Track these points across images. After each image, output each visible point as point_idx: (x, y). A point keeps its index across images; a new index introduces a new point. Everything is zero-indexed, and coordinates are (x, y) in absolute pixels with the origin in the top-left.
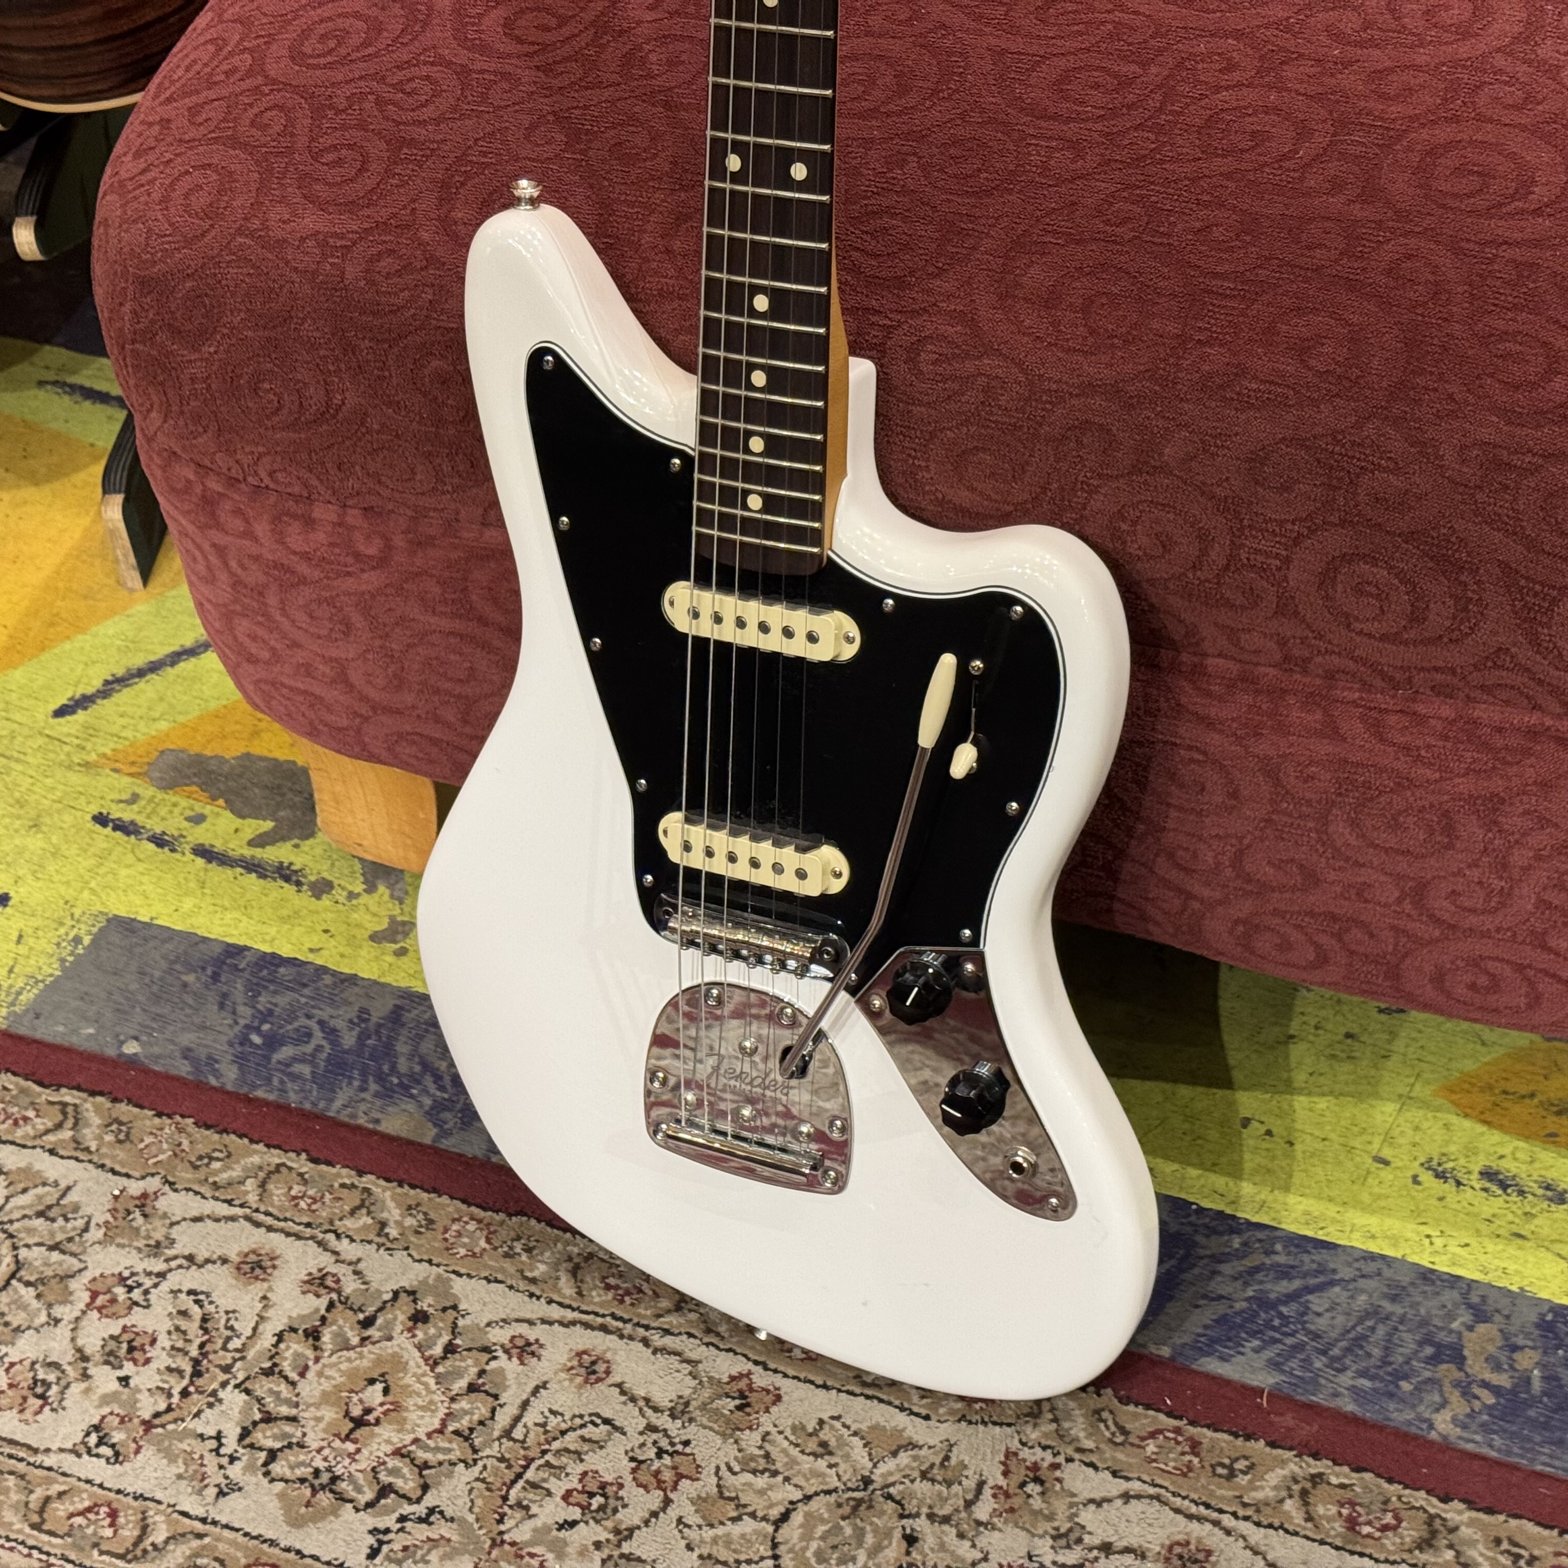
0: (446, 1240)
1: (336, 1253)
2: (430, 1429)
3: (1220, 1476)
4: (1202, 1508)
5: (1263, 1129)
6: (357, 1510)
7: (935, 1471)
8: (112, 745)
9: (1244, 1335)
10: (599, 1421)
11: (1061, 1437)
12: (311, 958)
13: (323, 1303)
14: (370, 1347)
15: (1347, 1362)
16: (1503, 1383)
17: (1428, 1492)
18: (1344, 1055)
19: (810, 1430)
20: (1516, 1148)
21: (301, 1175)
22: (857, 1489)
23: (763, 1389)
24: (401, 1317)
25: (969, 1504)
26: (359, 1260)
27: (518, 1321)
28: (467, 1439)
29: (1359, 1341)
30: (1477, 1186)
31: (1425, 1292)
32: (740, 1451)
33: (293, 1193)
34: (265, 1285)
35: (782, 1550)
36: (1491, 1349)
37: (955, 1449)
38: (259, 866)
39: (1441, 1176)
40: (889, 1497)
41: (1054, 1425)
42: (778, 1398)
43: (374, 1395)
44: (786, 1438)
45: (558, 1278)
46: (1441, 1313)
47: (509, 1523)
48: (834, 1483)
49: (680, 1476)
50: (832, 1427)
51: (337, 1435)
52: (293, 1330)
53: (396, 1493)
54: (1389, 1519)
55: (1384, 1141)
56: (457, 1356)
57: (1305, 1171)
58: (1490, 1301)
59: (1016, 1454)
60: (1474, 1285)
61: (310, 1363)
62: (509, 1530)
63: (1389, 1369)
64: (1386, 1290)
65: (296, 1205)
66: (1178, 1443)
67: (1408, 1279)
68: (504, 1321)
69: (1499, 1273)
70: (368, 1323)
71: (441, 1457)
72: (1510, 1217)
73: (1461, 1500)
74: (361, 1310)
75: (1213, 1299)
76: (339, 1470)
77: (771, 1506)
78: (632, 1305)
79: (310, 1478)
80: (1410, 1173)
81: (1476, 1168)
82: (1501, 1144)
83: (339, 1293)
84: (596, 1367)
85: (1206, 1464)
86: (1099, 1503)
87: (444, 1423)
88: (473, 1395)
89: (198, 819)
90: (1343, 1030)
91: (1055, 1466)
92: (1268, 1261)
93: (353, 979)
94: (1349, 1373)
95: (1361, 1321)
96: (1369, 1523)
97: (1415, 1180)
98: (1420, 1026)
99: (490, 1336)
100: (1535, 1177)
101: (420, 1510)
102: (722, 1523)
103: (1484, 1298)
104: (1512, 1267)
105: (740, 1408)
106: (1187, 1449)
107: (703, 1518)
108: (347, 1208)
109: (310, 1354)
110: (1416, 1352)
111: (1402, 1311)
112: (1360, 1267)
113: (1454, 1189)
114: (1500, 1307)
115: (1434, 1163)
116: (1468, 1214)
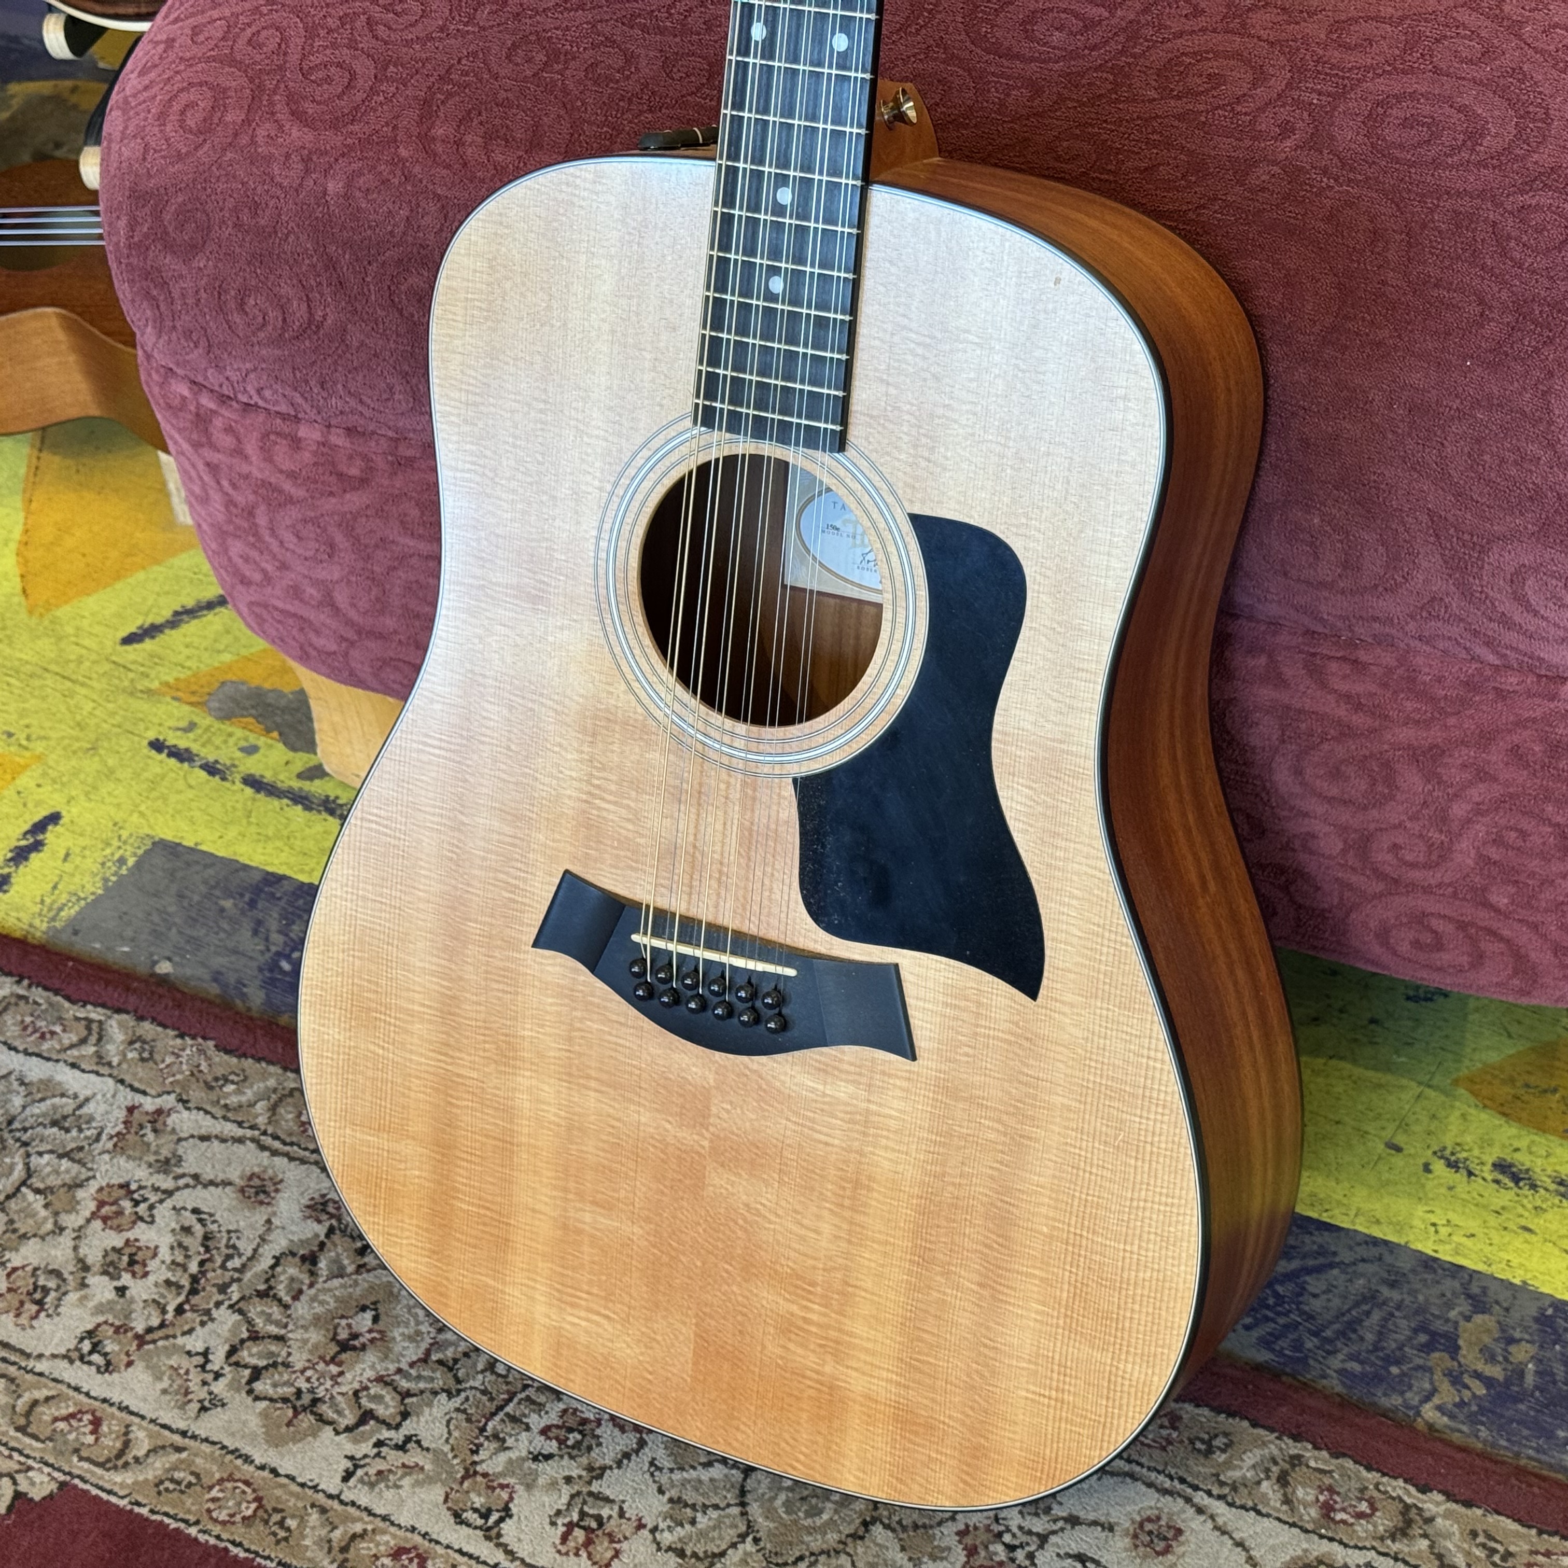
2: (415, 1358)
3: (1197, 1451)
4: (1176, 1482)
6: (337, 1433)
8: (175, 674)
13: (321, 1230)
14: (364, 1275)
15: (1339, 1345)
16: (1496, 1375)
17: (1406, 1481)
18: (1366, 1040)
20: (1533, 1142)
28: (451, 1369)
29: (1353, 1326)
30: (1489, 1177)
31: (1425, 1280)
33: (304, 1120)
34: (270, 1209)
35: (749, 1498)
36: (1487, 1339)
38: (306, 798)
39: (1453, 1165)
43: (364, 1321)
46: (1438, 1301)
47: (483, 1455)
51: (322, 1358)
52: (293, 1254)
53: (377, 1419)
54: (1364, 1506)
55: (1399, 1127)
57: (1316, 1153)
58: (1490, 1293)
60: (1475, 1276)
61: (305, 1288)
62: (483, 1461)
63: (1381, 1354)
64: (1385, 1275)
67: (1409, 1266)
69: (1503, 1265)
71: (422, 1385)
72: (1520, 1210)
73: (1440, 1492)
74: (359, 1238)
76: (321, 1392)
79: (293, 1398)
80: (1423, 1160)
81: (1490, 1161)
82: (1519, 1137)
83: (339, 1220)
85: (1186, 1440)
87: (428, 1353)
89: (251, 750)
90: (1369, 1015)
94: (1341, 1356)
95: (1357, 1304)
96: (1344, 1509)
97: (1427, 1168)
100: (1549, 1172)
101: (398, 1436)
102: (694, 1468)
103: (1484, 1289)
104: (1516, 1260)
106: (1167, 1424)
107: (675, 1462)
109: (306, 1278)
110: (1410, 1339)
111: (1399, 1297)
112: (1362, 1251)
113: (1465, 1179)
114: (1501, 1298)
115: (1447, 1153)
116: (1477, 1205)
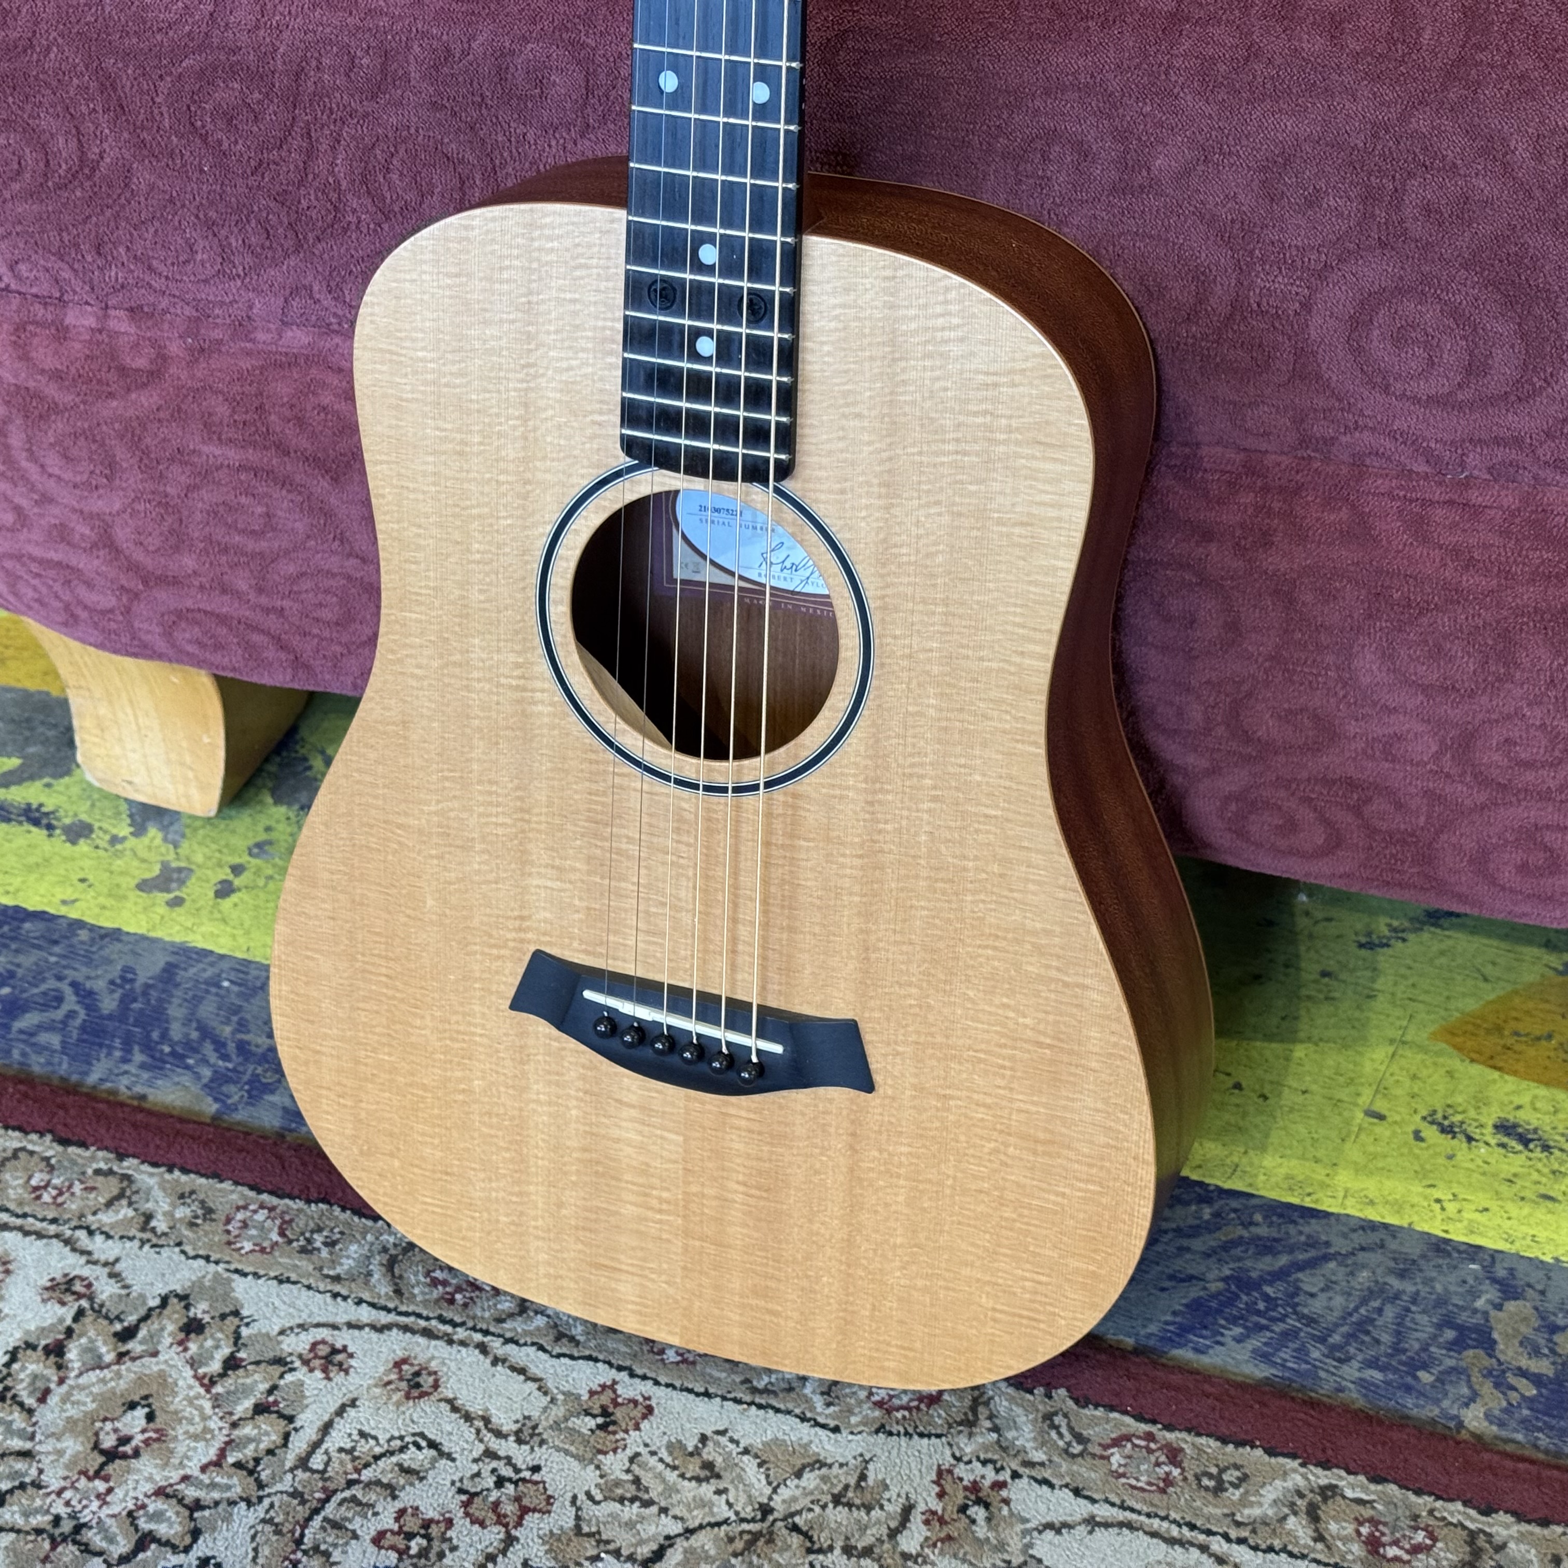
0: (228, 1232)
1: (89, 1253)
2: (205, 1461)
3: (1207, 1489)
4: (1185, 1530)
5: (1230, 1082)
7: (850, 1494)
9: (1223, 1322)
10: (423, 1444)
11: (1004, 1449)
12: (63, 911)
13: (68, 1313)
14: (129, 1364)
15: (1352, 1350)
16: (1544, 1371)
17: (1466, 1503)
18: (1321, 996)
19: (690, 1449)
20: (1535, 1097)
21: (47, 1159)
22: (753, 1520)
23: (630, 1401)
24: (171, 1327)
25: (893, 1534)
26: (117, 1260)
27: (318, 1325)
28: (251, 1472)
29: (1363, 1326)
30: (1493, 1142)
31: (1440, 1266)
32: (601, 1476)
33: (34, 1182)
36: (1525, 1330)
37: (871, 1466)
38: (2, 808)
39: (1448, 1130)
40: (795, 1528)
41: (995, 1436)
42: (650, 1410)
43: (134, 1422)
44: (661, 1460)
45: (369, 1274)
46: (1460, 1290)
48: (722, 1511)
49: (525, 1511)
50: (717, 1444)
51: (84, 1473)
52: (33, 1347)
53: (160, 1542)
54: (1420, 1537)
55: (1377, 1091)
56: (241, 1372)
57: (1285, 1128)
58: (1519, 1275)
59: (950, 1472)
60: (1498, 1257)
61: (52, 1386)
63: (1404, 1358)
65: (39, 1198)
66: (1150, 1451)
67: (1418, 1251)
68: (300, 1326)
69: (1528, 1241)
70: (128, 1334)
71: (216, 1495)
72: (1535, 1176)
73: (1506, 1512)
74: (118, 1318)
75: (1182, 1280)
76: (86, 1516)
77: (641, 1542)
78: (465, 1305)
79: (49, 1527)
80: (1410, 1129)
81: (1490, 1123)
82: (1516, 1092)
83: (91, 1298)
84: (421, 1380)
85: (1191, 1478)
86: (1058, 1528)
87: (222, 1454)
88: (260, 1419)
90: (1318, 968)
91: (999, 1485)
92: (1246, 1234)
93: (115, 935)
94: (1355, 1364)
96: (1396, 1543)
97: (1418, 1136)
98: (1409, 962)
99: (284, 1346)
100: (1560, 1130)
101: (189, 1561)
103: (1511, 1271)
104: (1542, 1235)
105: (600, 1427)
106: (1163, 1459)
107: (556, 1559)
108: (102, 1200)
109: (52, 1374)
110: (1434, 1337)
111: (1413, 1289)
112: (1359, 1239)
113: (1465, 1145)
114: (1532, 1281)
115: (1439, 1116)
116: (1484, 1174)
